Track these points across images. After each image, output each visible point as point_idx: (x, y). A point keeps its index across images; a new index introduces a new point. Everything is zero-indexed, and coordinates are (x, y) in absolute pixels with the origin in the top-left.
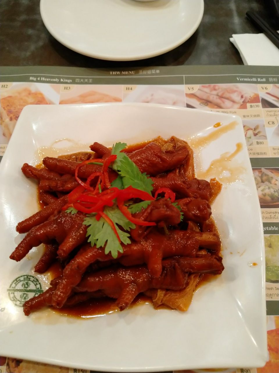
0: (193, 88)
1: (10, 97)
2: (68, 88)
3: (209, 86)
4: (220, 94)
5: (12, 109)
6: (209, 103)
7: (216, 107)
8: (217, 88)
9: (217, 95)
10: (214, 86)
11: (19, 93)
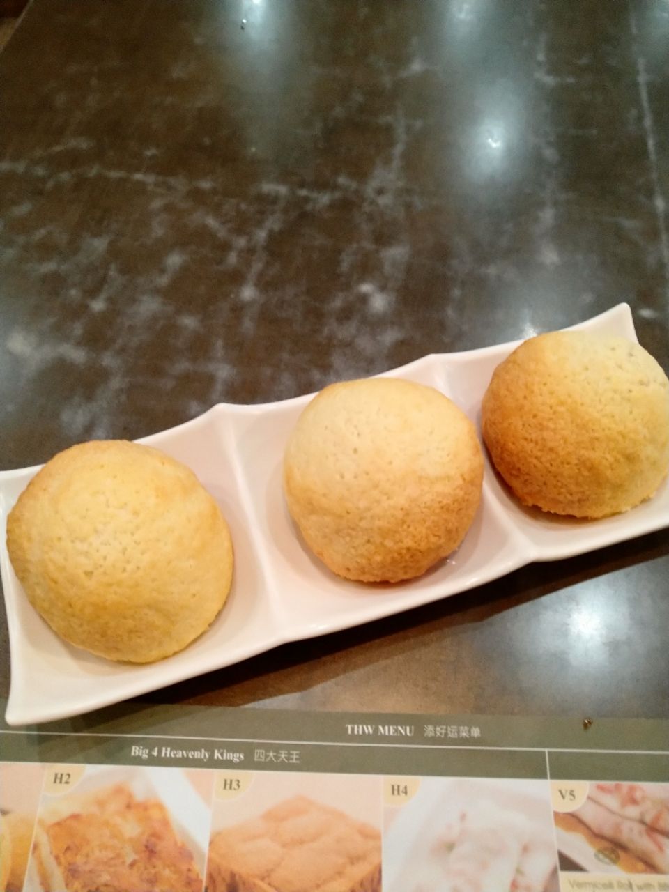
0: (572, 793)
1: (75, 817)
2: (234, 785)
3: (617, 787)
4: (648, 819)
5: (79, 860)
6: (621, 853)
7: (641, 866)
8: (638, 795)
9: (642, 822)
10: (632, 789)
11: (101, 804)
